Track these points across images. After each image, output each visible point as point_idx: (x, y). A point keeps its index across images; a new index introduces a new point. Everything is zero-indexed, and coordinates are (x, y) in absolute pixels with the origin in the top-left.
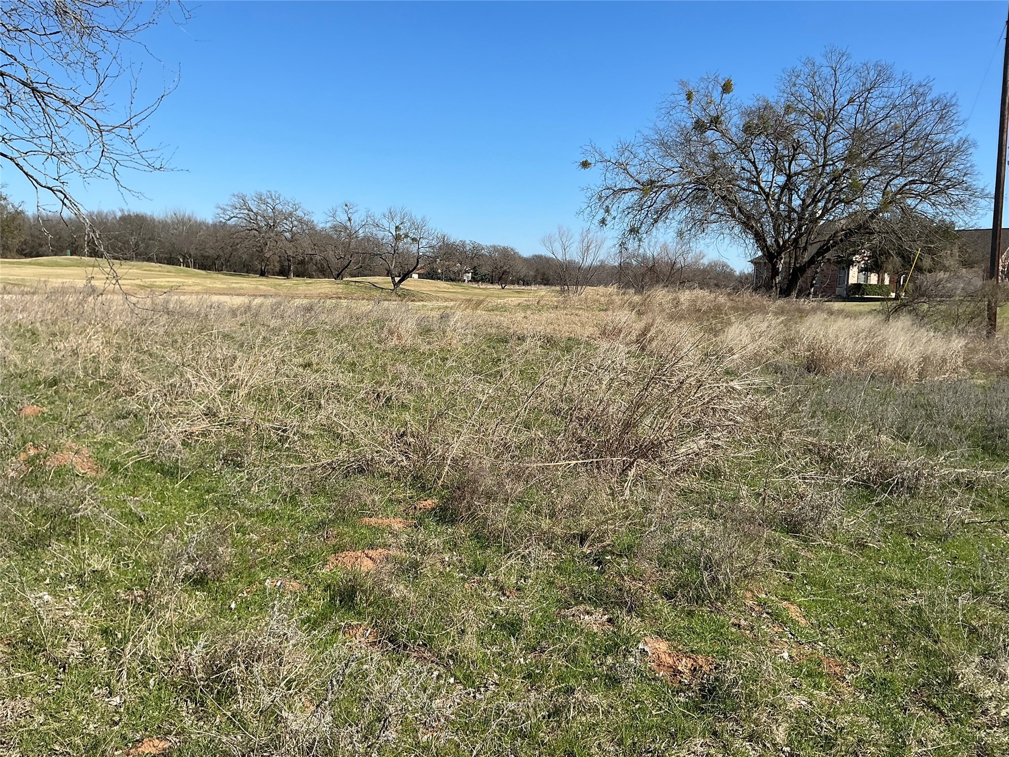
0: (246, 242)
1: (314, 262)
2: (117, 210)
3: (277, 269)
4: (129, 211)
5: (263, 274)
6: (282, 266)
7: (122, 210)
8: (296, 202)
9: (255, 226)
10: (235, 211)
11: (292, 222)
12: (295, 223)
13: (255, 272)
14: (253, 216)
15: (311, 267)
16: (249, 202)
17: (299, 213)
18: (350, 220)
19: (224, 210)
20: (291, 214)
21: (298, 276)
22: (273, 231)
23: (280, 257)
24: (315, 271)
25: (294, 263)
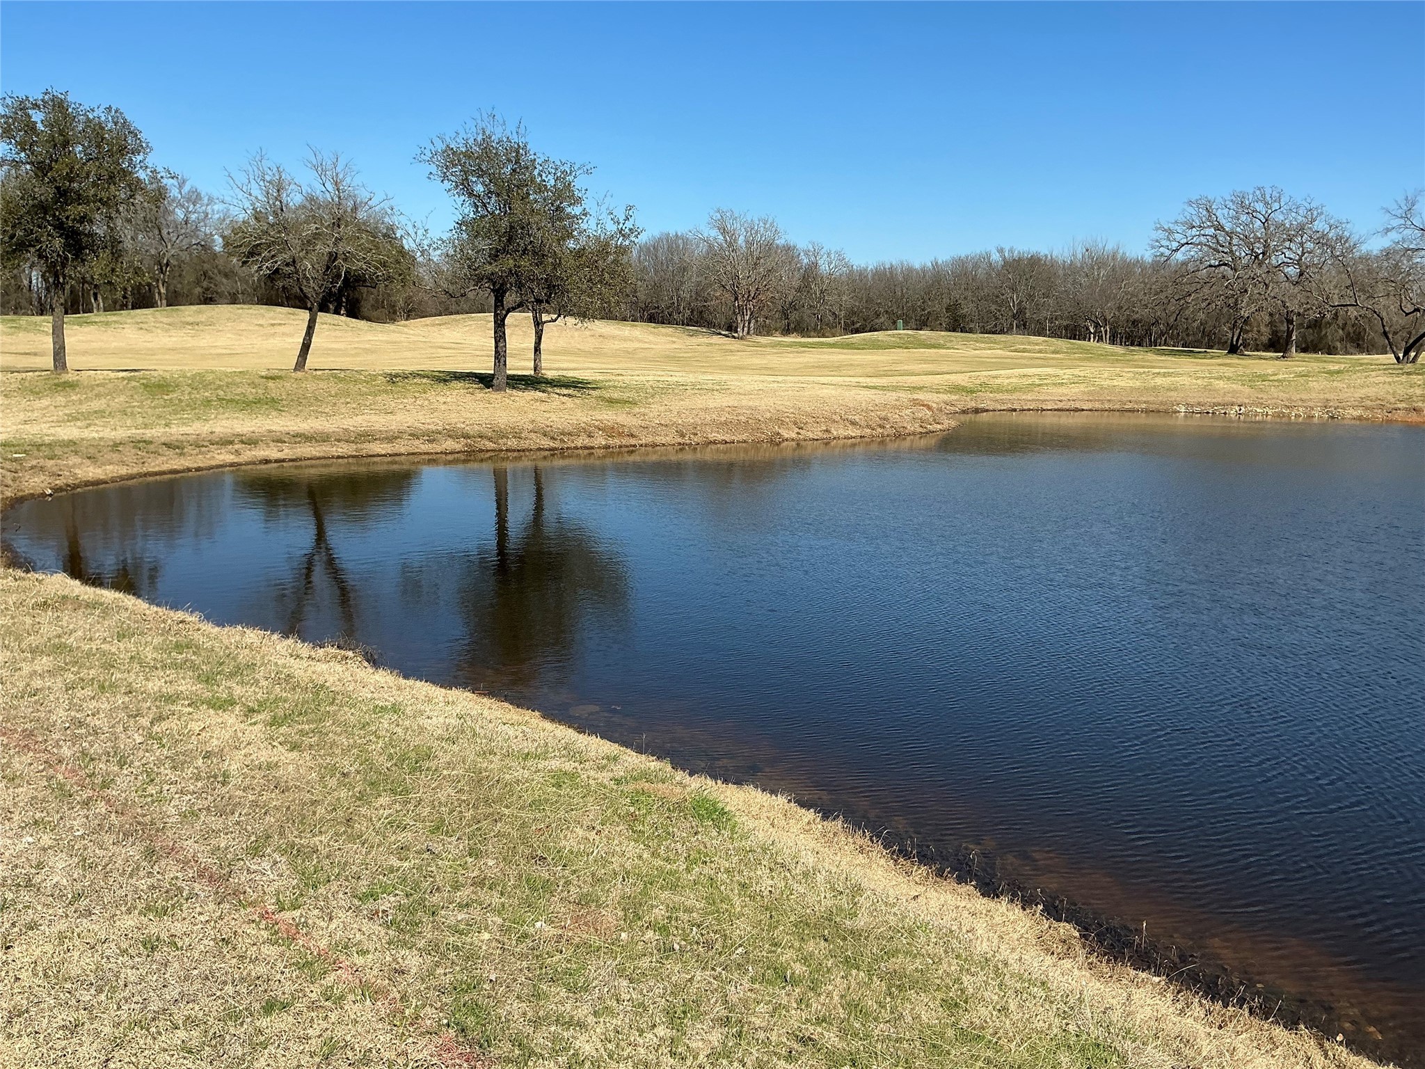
0: (1206, 290)
1: (1340, 322)
2: (994, 251)
3: (1265, 339)
4: (1011, 251)
5: (1233, 350)
6: (1274, 333)
7: (1001, 251)
8: (1313, 205)
9: (1228, 259)
10: (1189, 232)
11: (1302, 244)
12: (1309, 245)
13: (1222, 345)
14: (1221, 240)
15: (1333, 334)
16: (1219, 213)
17: (1320, 225)
19: (1170, 232)
20: (1302, 229)
21: (1304, 350)
22: (1260, 265)
23: (1271, 315)
24: (1342, 340)
25: (1301, 325)
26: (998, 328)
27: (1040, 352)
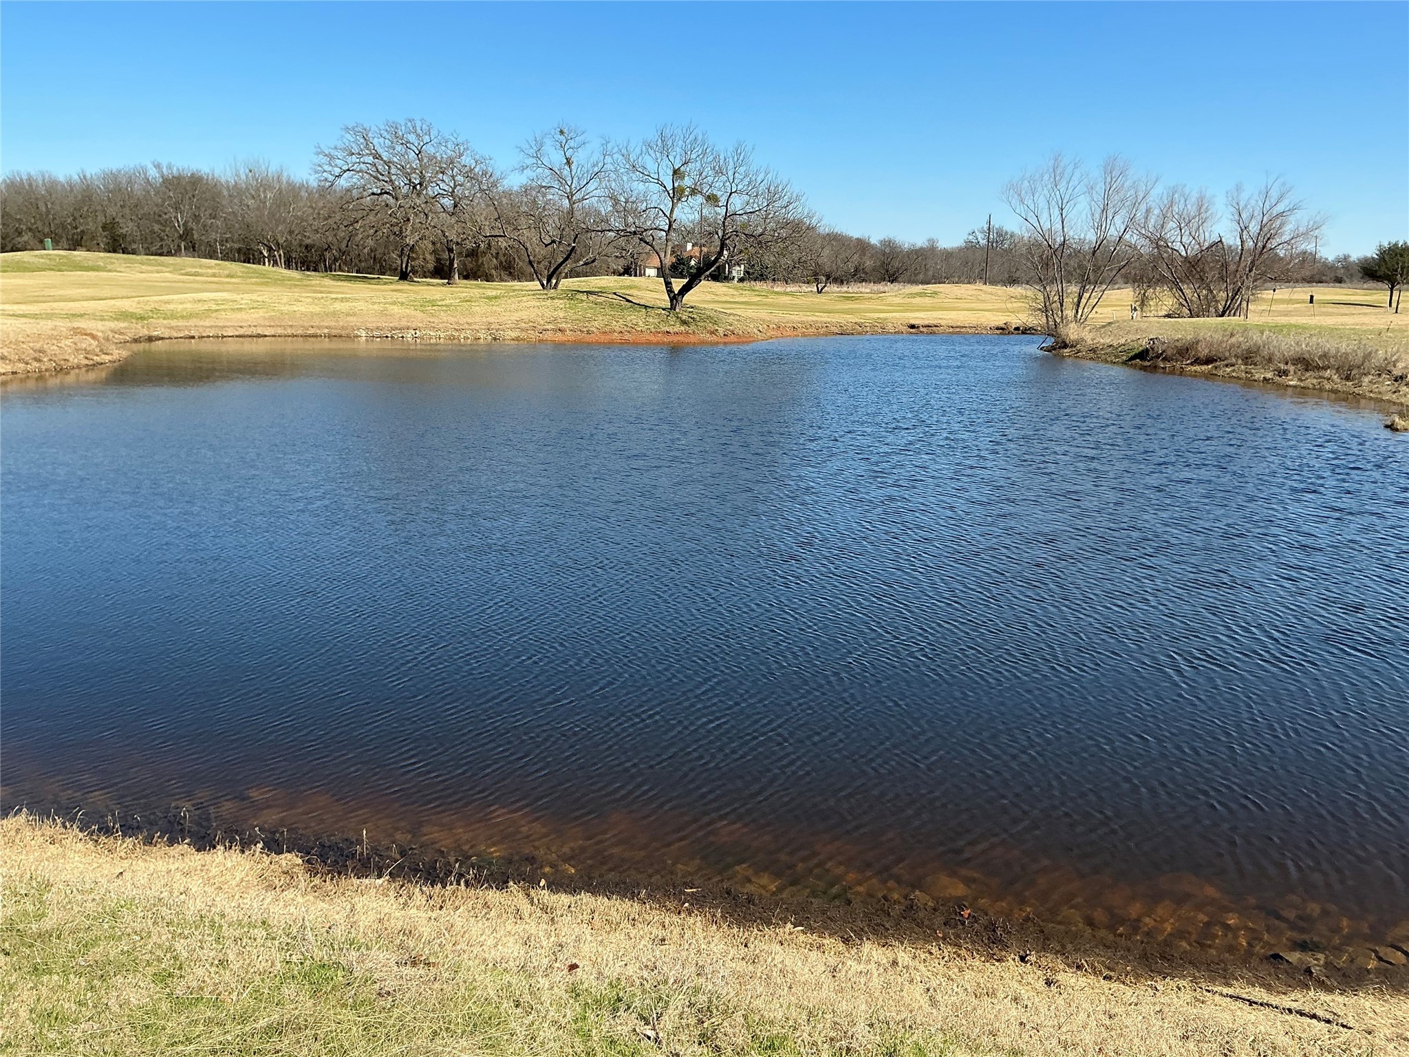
0: (371, 217)
1: (494, 251)
2: (150, 166)
3: (431, 266)
4: (170, 167)
5: (404, 276)
6: (438, 260)
7: (158, 166)
8: (460, 140)
9: (389, 187)
10: (349, 159)
11: (453, 177)
12: (460, 178)
13: (393, 272)
14: (381, 170)
15: (489, 262)
16: (375, 141)
17: (467, 160)
18: (569, 162)
19: (331, 157)
20: (452, 163)
21: (466, 277)
22: (419, 195)
23: (433, 243)
24: (496, 268)
25: (460, 254)
26: (165, 250)
27: (214, 275)
